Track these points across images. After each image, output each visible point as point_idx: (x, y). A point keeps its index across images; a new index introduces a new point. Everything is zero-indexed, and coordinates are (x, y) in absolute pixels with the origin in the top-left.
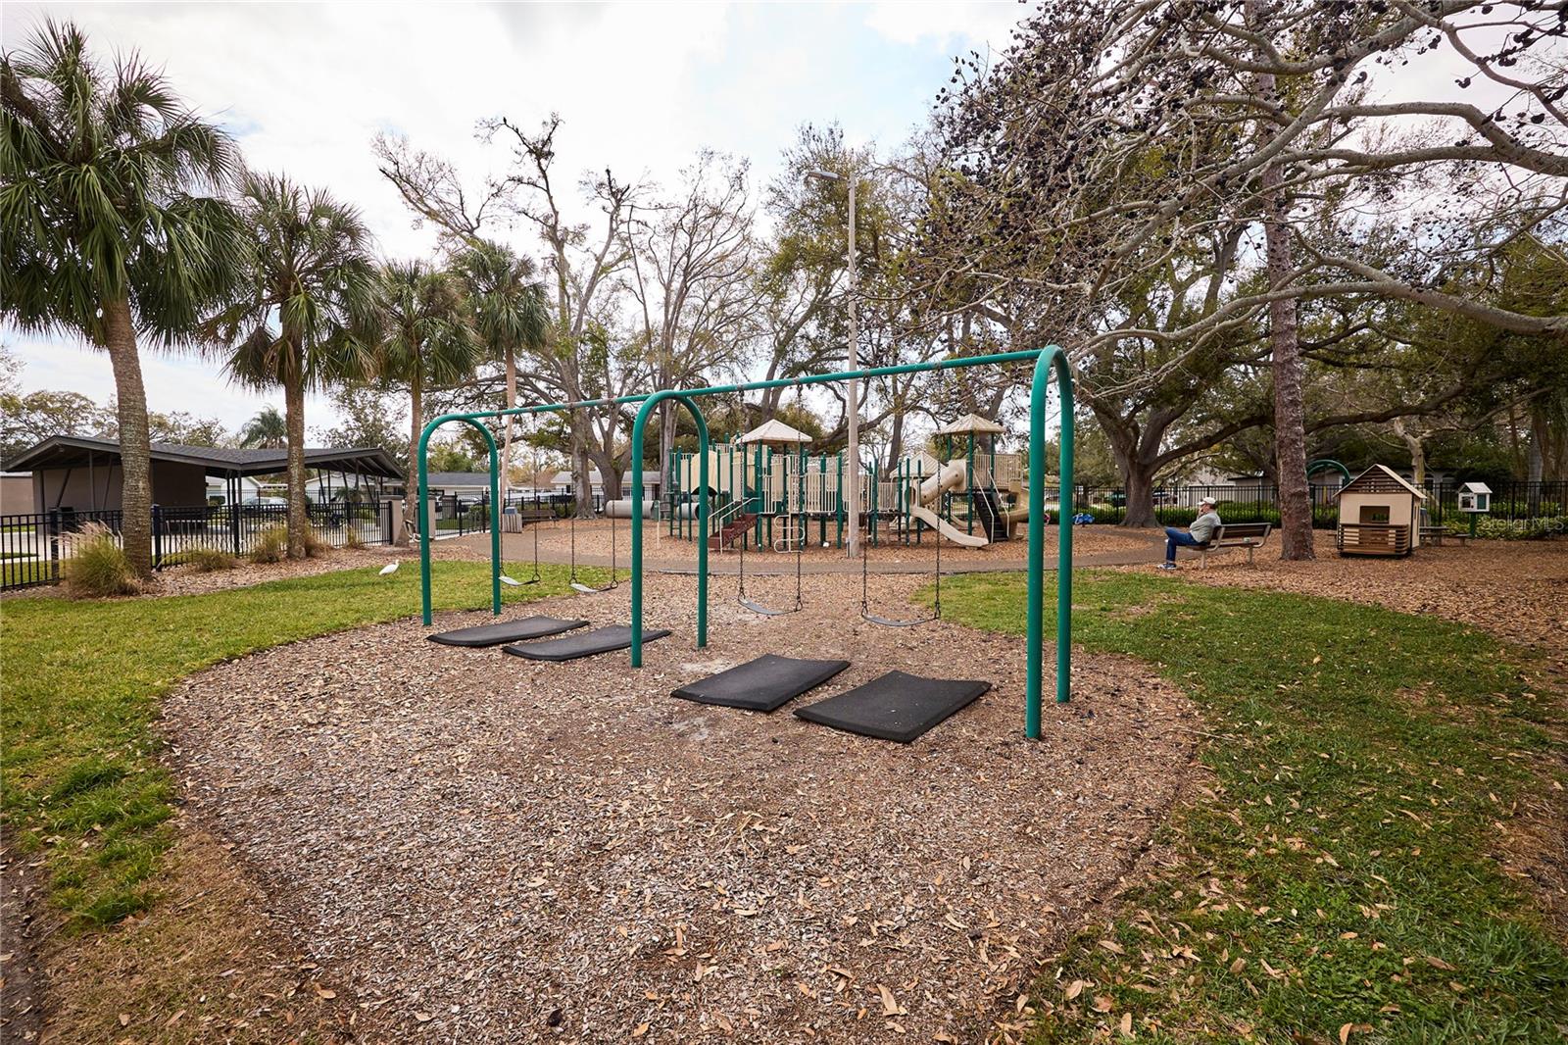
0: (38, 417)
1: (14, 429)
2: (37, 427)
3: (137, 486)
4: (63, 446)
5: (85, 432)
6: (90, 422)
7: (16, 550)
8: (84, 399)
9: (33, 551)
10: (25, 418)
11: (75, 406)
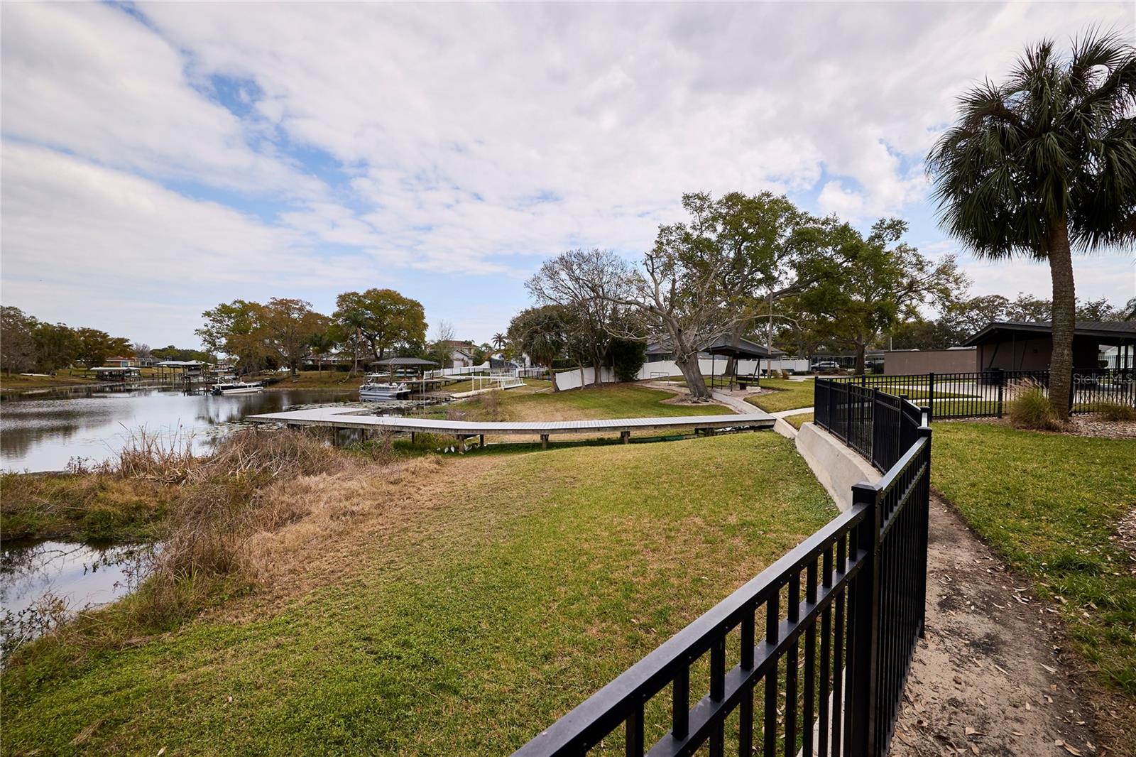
0: (974, 314)
1: (961, 322)
2: (973, 319)
3: (1063, 354)
4: (998, 329)
5: (1001, 319)
6: (1004, 313)
7: (970, 393)
8: (1002, 298)
9: (979, 395)
10: (967, 314)
11: (996, 304)
